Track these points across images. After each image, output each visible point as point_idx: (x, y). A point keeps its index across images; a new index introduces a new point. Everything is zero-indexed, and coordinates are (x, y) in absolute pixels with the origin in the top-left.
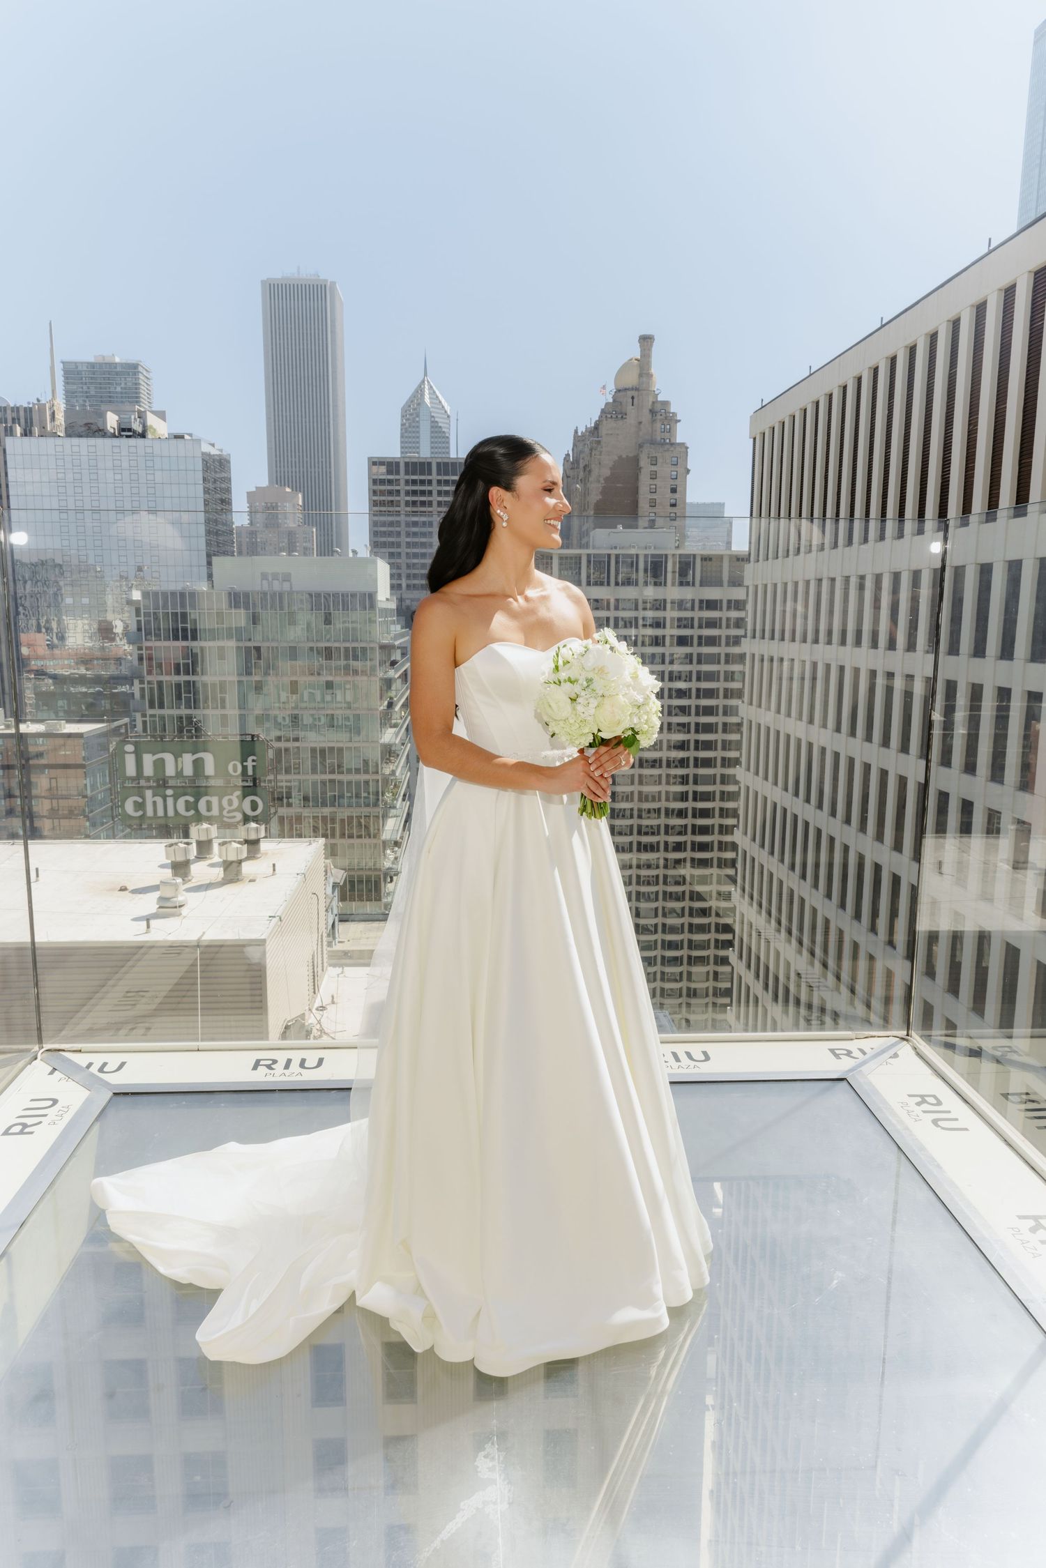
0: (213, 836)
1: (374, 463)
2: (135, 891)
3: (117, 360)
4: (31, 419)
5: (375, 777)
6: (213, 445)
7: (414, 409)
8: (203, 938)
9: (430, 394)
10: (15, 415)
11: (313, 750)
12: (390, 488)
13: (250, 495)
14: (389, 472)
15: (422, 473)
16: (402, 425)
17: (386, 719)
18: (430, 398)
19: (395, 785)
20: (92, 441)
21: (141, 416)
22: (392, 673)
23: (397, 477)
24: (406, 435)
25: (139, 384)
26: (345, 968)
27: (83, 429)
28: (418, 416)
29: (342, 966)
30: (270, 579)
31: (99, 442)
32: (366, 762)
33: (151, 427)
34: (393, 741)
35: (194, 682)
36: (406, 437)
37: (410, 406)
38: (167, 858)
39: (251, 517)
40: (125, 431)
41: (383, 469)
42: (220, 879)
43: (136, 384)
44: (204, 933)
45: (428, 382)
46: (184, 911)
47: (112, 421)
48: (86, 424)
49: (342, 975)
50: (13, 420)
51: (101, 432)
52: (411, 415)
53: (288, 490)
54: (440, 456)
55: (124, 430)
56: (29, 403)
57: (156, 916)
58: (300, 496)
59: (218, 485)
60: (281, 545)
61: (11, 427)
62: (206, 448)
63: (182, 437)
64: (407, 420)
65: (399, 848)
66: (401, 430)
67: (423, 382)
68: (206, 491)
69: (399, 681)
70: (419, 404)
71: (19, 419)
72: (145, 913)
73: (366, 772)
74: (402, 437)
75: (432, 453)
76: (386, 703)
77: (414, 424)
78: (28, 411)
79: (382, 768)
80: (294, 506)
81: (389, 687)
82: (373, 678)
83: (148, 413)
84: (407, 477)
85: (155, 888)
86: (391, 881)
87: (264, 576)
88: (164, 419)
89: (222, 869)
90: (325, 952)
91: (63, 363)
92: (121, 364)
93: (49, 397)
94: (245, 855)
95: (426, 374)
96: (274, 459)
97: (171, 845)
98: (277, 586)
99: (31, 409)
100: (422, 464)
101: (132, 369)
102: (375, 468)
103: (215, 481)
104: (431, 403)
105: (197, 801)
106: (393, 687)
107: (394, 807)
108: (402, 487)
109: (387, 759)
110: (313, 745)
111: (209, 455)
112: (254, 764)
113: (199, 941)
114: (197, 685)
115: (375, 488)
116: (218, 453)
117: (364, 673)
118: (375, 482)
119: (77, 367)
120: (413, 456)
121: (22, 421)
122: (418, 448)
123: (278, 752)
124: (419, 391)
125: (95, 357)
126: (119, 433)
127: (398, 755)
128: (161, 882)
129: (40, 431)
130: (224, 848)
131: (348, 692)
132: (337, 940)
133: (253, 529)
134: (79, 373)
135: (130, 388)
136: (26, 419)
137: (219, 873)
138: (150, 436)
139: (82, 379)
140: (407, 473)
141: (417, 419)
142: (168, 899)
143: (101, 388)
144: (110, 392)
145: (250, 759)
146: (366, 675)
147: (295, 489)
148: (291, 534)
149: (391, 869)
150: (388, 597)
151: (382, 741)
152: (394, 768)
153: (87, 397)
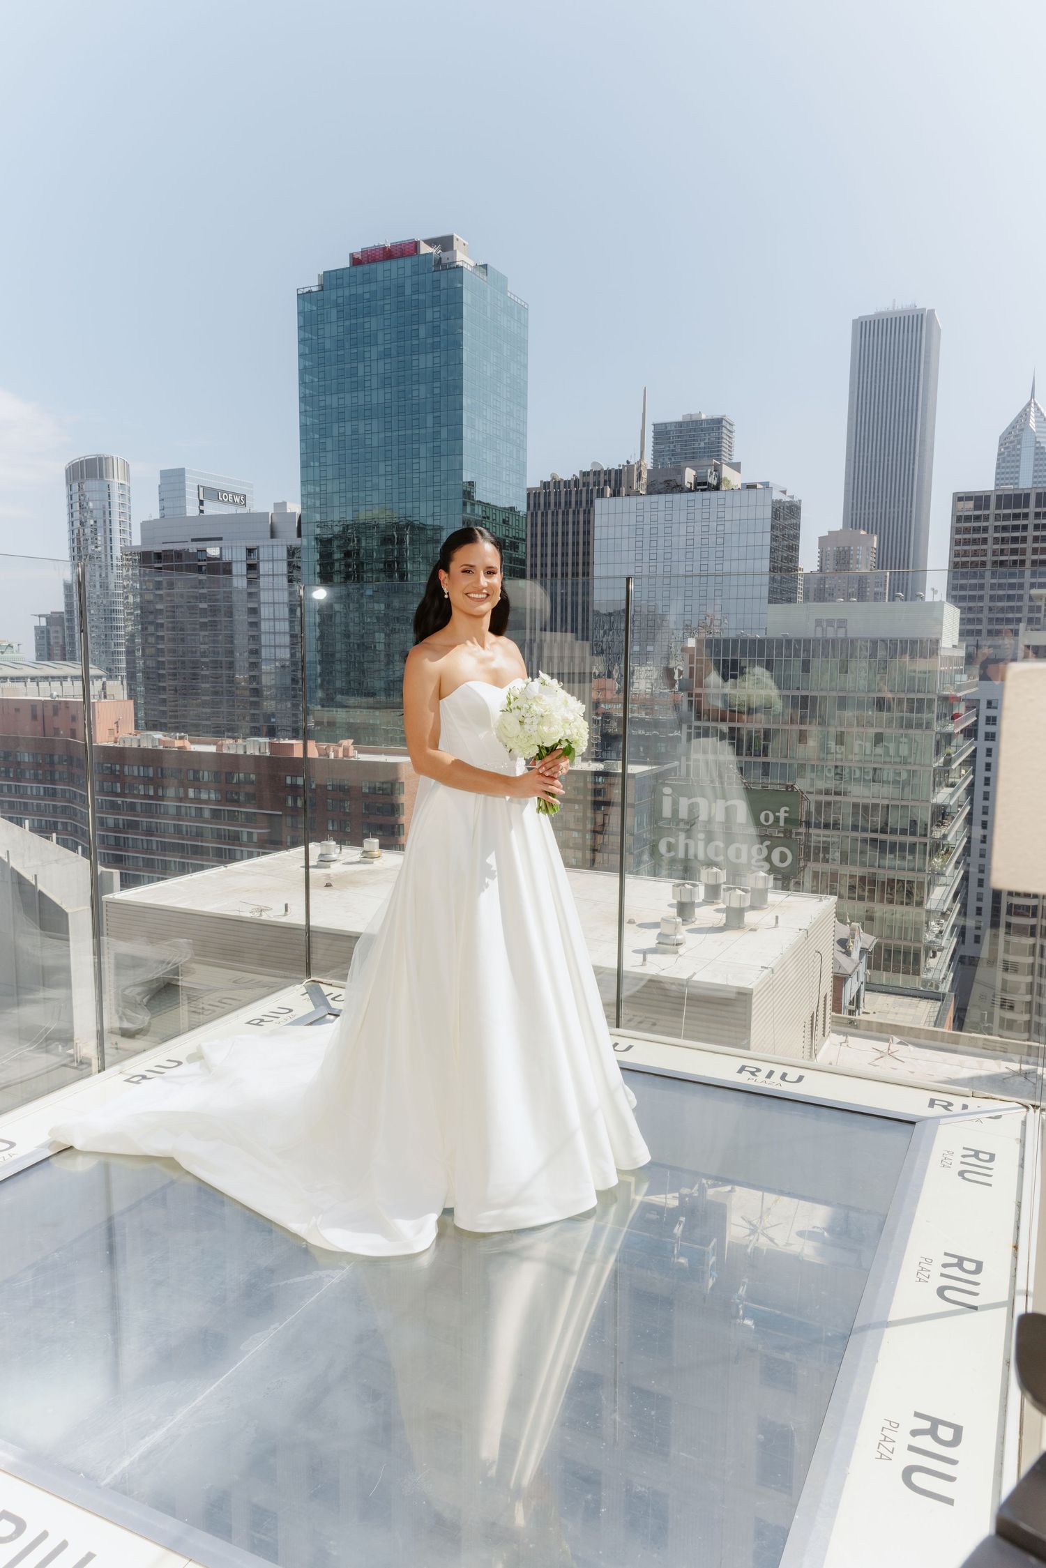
0: (722, 881)
1: (960, 498)
2: (641, 926)
3: (704, 417)
4: (620, 480)
5: (923, 840)
6: (784, 492)
7: (1016, 436)
8: (695, 978)
9: (1036, 417)
10: (607, 478)
11: (856, 806)
12: (976, 524)
13: (822, 540)
14: (977, 507)
15: (1017, 506)
16: (999, 455)
17: (942, 777)
18: (1036, 422)
19: (947, 850)
20: (669, 497)
21: (717, 469)
22: (950, 728)
23: (986, 512)
24: (1003, 465)
25: (722, 438)
26: (850, 1038)
27: (663, 486)
28: (1019, 443)
29: (846, 1034)
30: (825, 626)
31: (676, 497)
32: (914, 823)
33: (725, 479)
34: (946, 803)
35: (739, 729)
36: (1003, 468)
37: (1010, 433)
38: (674, 898)
39: (821, 563)
40: (701, 485)
41: (971, 504)
42: (721, 925)
43: (719, 438)
44: (695, 974)
45: (1035, 404)
46: (681, 950)
47: (689, 475)
48: (666, 481)
49: (845, 1045)
50: (605, 481)
51: (677, 488)
52: (1011, 442)
53: (863, 532)
54: (1040, 485)
55: (699, 484)
56: (620, 466)
57: (654, 951)
58: (875, 538)
59: (787, 531)
60: (850, 591)
61: (603, 489)
62: (777, 496)
63: (753, 486)
64: (1005, 448)
65: (946, 920)
66: (998, 460)
67: (1029, 404)
68: (774, 538)
69: (961, 736)
70: (1022, 430)
71: (610, 481)
72: (645, 946)
73: (913, 833)
74: (998, 467)
75: (1035, 483)
76: (942, 760)
77: (1014, 453)
78: (619, 473)
79: (932, 832)
80: (868, 549)
81: (949, 743)
82: (928, 732)
83: (724, 467)
84: (998, 512)
85: (656, 925)
86: (934, 956)
87: (818, 623)
88: (739, 471)
89: (725, 915)
90: (828, 1016)
91: (654, 425)
92: (707, 421)
93: (638, 458)
94: (748, 903)
95: (1033, 396)
96: (851, 501)
97: (679, 885)
98: (831, 634)
99: (621, 470)
100: (1018, 496)
101: (717, 424)
102: (961, 504)
103: (784, 528)
104: (1036, 427)
105: (727, 848)
106: (954, 743)
107: (943, 875)
108: (991, 523)
109: (939, 821)
110: (855, 800)
111: (780, 501)
112: (787, 815)
113: (688, 980)
114: (741, 732)
115: (959, 525)
116: (788, 499)
117: (919, 726)
118: (959, 519)
119: (666, 428)
120: (1009, 488)
121: (613, 483)
122: (1017, 478)
123: (818, 804)
124: (1024, 414)
125: (683, 416)
126: (695, 487)
127: (953, 818)
128: (662, 919)
129: (627, 491)
130: (728, 893)
131: (901, 746)
132: (861, 1010)
133: (823, 575)
134: (667, 433)
135: (713, 443)
136: (616, 481)
137: (721, 919)
138: (723, 488)
139: (669, 438)
140: (998, 507)
141: (1019, 447)
142: (667, 936)
143: (686, 445)
144: (694, 449)
145: (783, 809)
146: (922, 728)
147: (870, 531)
148: (862, 580)
149: (934, 942)
150: (956, 643)
151: (934, 801)
152: (946, 832)
153: (673, 455)
